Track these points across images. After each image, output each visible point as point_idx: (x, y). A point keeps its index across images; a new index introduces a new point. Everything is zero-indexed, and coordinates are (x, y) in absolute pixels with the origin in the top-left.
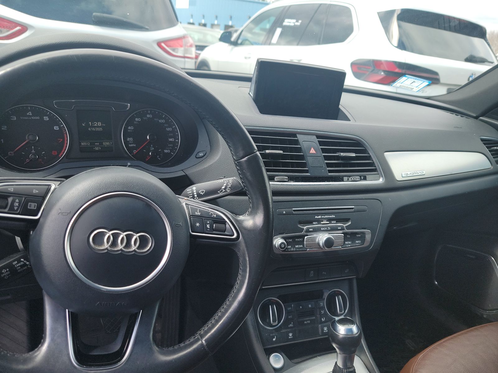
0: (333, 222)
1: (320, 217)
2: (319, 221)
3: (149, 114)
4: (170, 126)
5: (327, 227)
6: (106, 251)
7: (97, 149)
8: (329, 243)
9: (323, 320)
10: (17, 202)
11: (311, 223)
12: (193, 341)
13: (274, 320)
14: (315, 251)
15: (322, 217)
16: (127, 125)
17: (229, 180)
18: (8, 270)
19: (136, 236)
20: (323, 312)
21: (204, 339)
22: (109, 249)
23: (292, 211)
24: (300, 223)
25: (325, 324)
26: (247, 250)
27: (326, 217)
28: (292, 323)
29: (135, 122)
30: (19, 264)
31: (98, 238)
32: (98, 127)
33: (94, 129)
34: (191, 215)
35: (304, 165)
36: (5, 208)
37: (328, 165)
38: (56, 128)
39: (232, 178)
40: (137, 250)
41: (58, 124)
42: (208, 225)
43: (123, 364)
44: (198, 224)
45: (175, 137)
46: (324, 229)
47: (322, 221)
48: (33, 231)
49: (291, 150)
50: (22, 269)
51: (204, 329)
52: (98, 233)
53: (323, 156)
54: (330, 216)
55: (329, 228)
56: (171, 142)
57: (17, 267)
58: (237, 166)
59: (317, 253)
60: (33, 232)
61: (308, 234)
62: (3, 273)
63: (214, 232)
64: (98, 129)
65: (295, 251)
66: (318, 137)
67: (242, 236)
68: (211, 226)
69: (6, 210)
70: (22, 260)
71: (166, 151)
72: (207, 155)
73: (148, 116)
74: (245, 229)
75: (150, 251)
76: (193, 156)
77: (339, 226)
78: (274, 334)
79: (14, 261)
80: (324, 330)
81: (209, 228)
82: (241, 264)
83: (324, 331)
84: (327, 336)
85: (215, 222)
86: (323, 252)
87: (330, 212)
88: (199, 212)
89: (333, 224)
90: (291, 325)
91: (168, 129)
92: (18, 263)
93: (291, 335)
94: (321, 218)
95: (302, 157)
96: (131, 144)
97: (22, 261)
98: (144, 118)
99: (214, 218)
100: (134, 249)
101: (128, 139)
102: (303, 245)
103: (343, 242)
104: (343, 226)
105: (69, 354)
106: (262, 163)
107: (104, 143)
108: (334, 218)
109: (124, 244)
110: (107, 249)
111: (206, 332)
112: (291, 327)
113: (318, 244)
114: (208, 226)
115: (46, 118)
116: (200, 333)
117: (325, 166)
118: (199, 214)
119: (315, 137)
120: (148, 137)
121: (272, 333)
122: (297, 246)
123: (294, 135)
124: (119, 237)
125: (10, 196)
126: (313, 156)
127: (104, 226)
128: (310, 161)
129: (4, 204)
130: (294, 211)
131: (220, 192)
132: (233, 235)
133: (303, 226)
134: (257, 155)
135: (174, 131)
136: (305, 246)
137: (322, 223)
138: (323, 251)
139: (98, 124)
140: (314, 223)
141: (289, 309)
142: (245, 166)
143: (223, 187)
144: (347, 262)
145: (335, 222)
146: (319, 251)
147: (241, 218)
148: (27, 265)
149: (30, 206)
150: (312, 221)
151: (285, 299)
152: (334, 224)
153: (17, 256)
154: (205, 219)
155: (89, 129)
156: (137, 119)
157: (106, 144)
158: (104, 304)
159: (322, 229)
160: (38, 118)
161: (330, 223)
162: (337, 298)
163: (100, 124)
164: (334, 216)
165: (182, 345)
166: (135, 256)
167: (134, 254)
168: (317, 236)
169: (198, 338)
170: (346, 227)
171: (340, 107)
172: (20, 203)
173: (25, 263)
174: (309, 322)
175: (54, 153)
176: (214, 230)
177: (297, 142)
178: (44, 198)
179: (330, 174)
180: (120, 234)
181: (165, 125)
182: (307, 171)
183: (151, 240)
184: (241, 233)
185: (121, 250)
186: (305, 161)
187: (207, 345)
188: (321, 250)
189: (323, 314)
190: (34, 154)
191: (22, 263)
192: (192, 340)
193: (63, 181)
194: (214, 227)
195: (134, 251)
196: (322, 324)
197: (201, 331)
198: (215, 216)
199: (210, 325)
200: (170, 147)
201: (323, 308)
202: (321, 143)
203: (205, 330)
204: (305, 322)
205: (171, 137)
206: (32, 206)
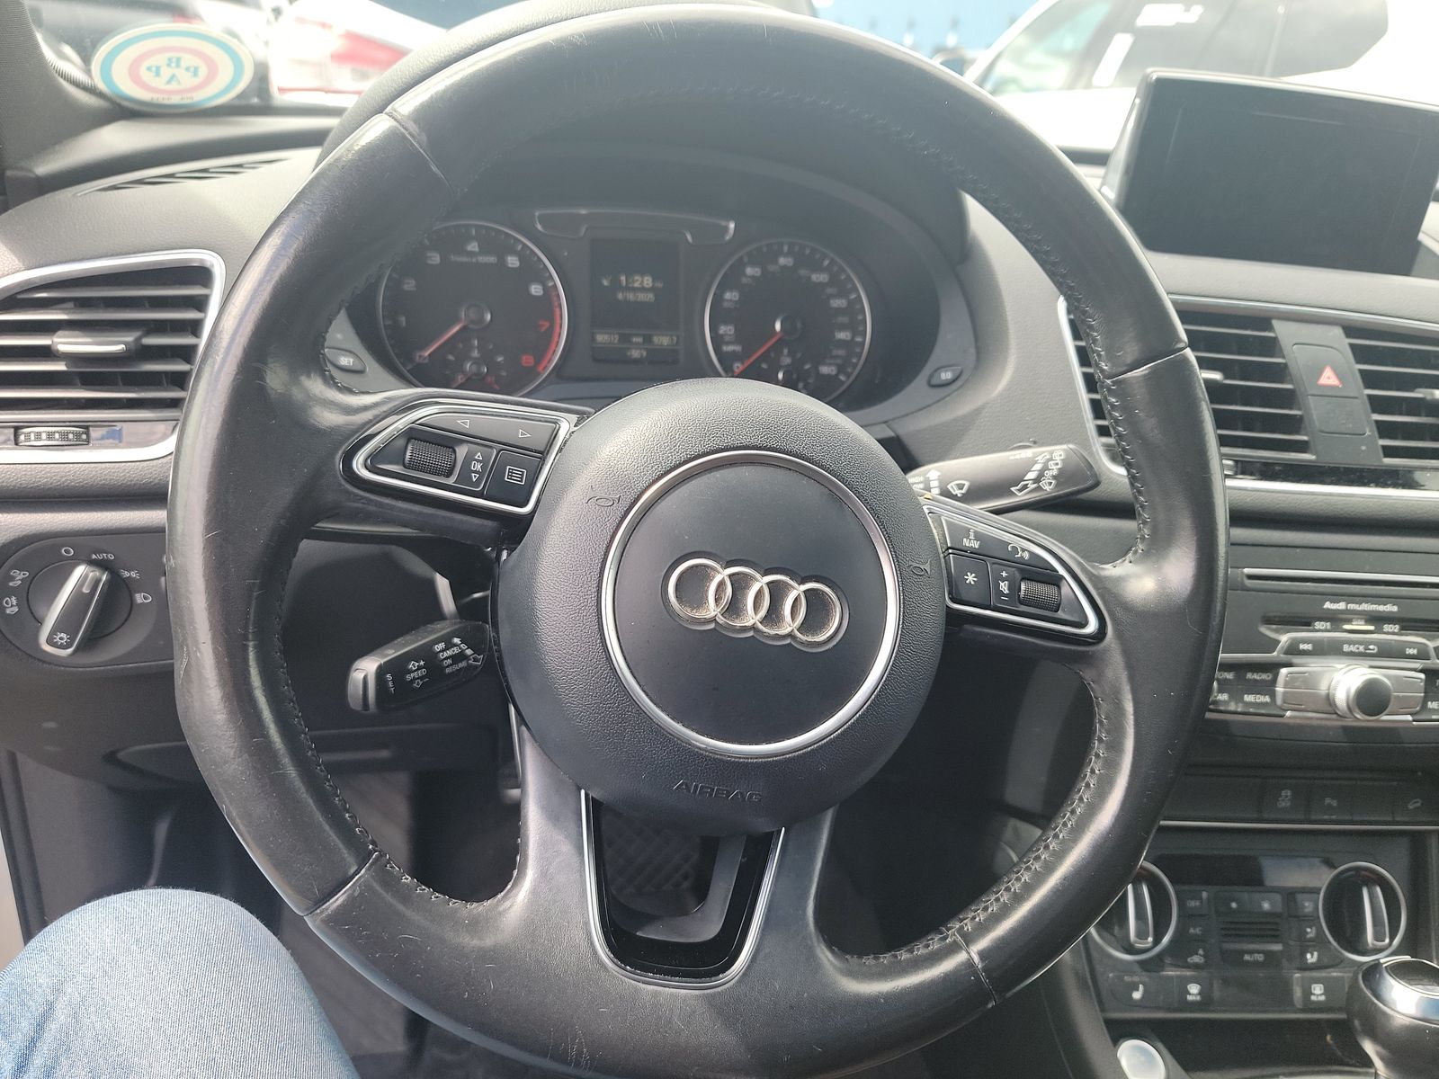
0: (1387, 628)
1: (1341, 606)
2: (1336, 620)
3: (786, 255)
4: (842, 293)
5: (1366, 643)
6: (712, 626)
7: (635, 354)
8: (1371, 698)
9: (1311, 958)
10: (478, 461)
11: (1306, 623)
12: (940, 949)
13: (1141, 934)
14: (1315, 723)
15: (1351, 606)
16: (722, 288)
17: (1051, 453)
18: (422, 663)
19: (797, 590)
20: (1311, 932)
21: (975, 950)
22: (721, 622)
23: (1242, 579)
24: (1268, 621)
25: (1315, 974)
26: (1131, 679)
27: (1365, 607)
28: (1201, 952)
29: (744, 280)
30: (449, 653)
31: (692, 585)
32: (643, 289)
33: (631, 296)
34: (950, 548)
35: (1294, 424)
36: (448, 475)
37: (1385, 430)
38: (536, 290)
39: (1065, 447)
40: (799, 635)
41: (542, 278)
42: (1002, 584)
43: (733, 981)
44: (971, 578)
45: (857, 327)
46: (1353, 648)
47: (1349, 621)
48: (511, 551)
49: (1246, 371)
50: (455, 667)
51: (974, 918)
52: (692, 567)
53: (1366, 398)
54: (1381, 608)
55: (1371, 647)
56: (842, 343)
57: (445, 659)
58: (1110, 395)
59: (1320, 727)
60: (509, 555)
61: (1296, 660)
62: (411, 671)
63: (1023, 608)
64: (642, 297)
65: (1240, 713)
66: (1351, 330)
67: (1116, 630)
68: (1014, 588)
69: (451, 481)
70: (457, 640)
71: (825, 370)
72: (964, 377)
73: (782, 261)
74: (1127, 607)
75: (834, 642)
76: (919, 382)
77: (1412, 645)
78: (1136, 979)
79: (437, 641)
80: (1314, 994)
81: (1006, 592)
82: (1101, 722)
83: (1313, 998)
84: (1343, 1016)
85: (1028, 577)
86: (1346, 729)
87: (1379, 593)
88: (977, 539)
89: (1388, 633)
90: (1196, 959)
91: (838, 303)
92: (446, 649)
93: (1194, 989)
94: (1347, 611)
95: (1288, 398)
96: (728, 343)
97: (455, 645)
98: (771, 268)
99: (1021, 562)
100: (789, 629)
101: (723, 329)
102: (1273, 695)
103: (1421, 701)
104: (1425, 644)
105: (587, 924)
106: (1202, 389)
107: (655, 339)
108: (1396, 616)
109: (763, 612)
110: (713, 620)
111: (983, 929)
112: (1196, 967)
113: (1329, 700)
114: (1004, 587)
115: (513, 261)
116: (962, 928)
117: (1369, 431)
118: (976, 545)
119: (1338, 331)
120: (778, 326)
121: (1132, 973)
122: (1248, 698)
123: (1262, 321)
124: (748, 587)
125: (462, 442)
126: (1328, 394)
127: (708, 550)
128: (1316, 411)
129: (446, 464)
130: (1251, 577)
131: (1020, 490)
132: (1084, 624)
133: (1277, 631)
134: (1185, 360)
135: (853, 310)
136: (1279, 701)
137: (1347, 627)
138: (1343, 724)
139: (642, 281)
140: (1318, 625)
141: (1193, 904)
142: (1140, 394)
143: (1031, 475)
144: (1420, 774)
145: (1396, 628)
146: (1329, 723)
147: (1110, 570)
148: (466, 658)
149: (510, 476)
150: (1313, 618)
151: (1180, 869)
152: (1391, 634)
153: (442, 628)
154: (994, 563)
155: (620, 296)
156: (749, 271)
157: (663, 341)
158: (696, 786)
159: (1346, 648)
160: (492, 259)
161: (1379, 631)
162: (1369, 892)
163: (648, 281)
164: (1395, 609)
165: (904, 955)
166: (789, 652)
167: (790, 644)
168: (1325, 671)
169: (955, 941)
170: (1435, 648)
171: (1422, 237)
172: (484, 462)
173: (463, 651)
174: (1260, 958)
175: (527, 360)
176: (1022, 602)
177: (1271, 346)
178: (543, 454)
179: (1388, 461)
180: (752, 578)
181: (829, 291)
182: (1302, 447)
183: (838, 609)
184: (1114, 620)
185: (753, 628)
186: (1299, 409)
187: (985, 969)
188: (1337, 720)
189: (1311, 940)
190: (477, 362)
191: (455, 650)
192: (935, 944)
193: (589, 415)
194: (1022, 593)
195: (790, 635)
196: (1308, 974)
197: (965, 922)
198: (1026, 556)
199: (994, 908)
200: (837, 357)
201: (1312, 919)
202: (1360, 354)
203: (977, 919)
204: (1247, 957)
205: (842, 327)
206: (514, 475)
